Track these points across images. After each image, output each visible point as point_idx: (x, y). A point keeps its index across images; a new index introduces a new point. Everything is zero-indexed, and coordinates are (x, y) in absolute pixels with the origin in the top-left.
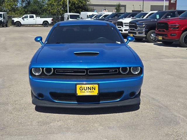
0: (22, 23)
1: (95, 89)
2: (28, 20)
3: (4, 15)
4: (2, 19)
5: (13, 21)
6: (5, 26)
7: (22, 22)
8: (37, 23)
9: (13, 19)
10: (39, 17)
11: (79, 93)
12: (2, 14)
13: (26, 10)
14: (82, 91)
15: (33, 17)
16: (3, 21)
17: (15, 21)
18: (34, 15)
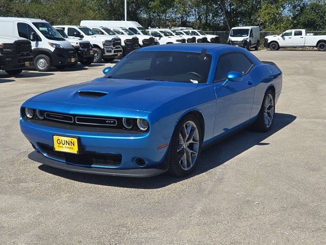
0: (281, 45)
1: (74, 145)
2: (292, 39)
3: (253, 30)
4: (248, 37)
5: (267, 40)
6: (254, 49)
7: (282, 43)
8: (306, 45)
9: (266, 37)
10: (312, 34)
11: (57, 148)
12: (248, 30)
13: (295, 22)
14: (60, 145)
15: (300, 34)
16: (248, 41)
17: (269, 42)
18: (303, 31)
